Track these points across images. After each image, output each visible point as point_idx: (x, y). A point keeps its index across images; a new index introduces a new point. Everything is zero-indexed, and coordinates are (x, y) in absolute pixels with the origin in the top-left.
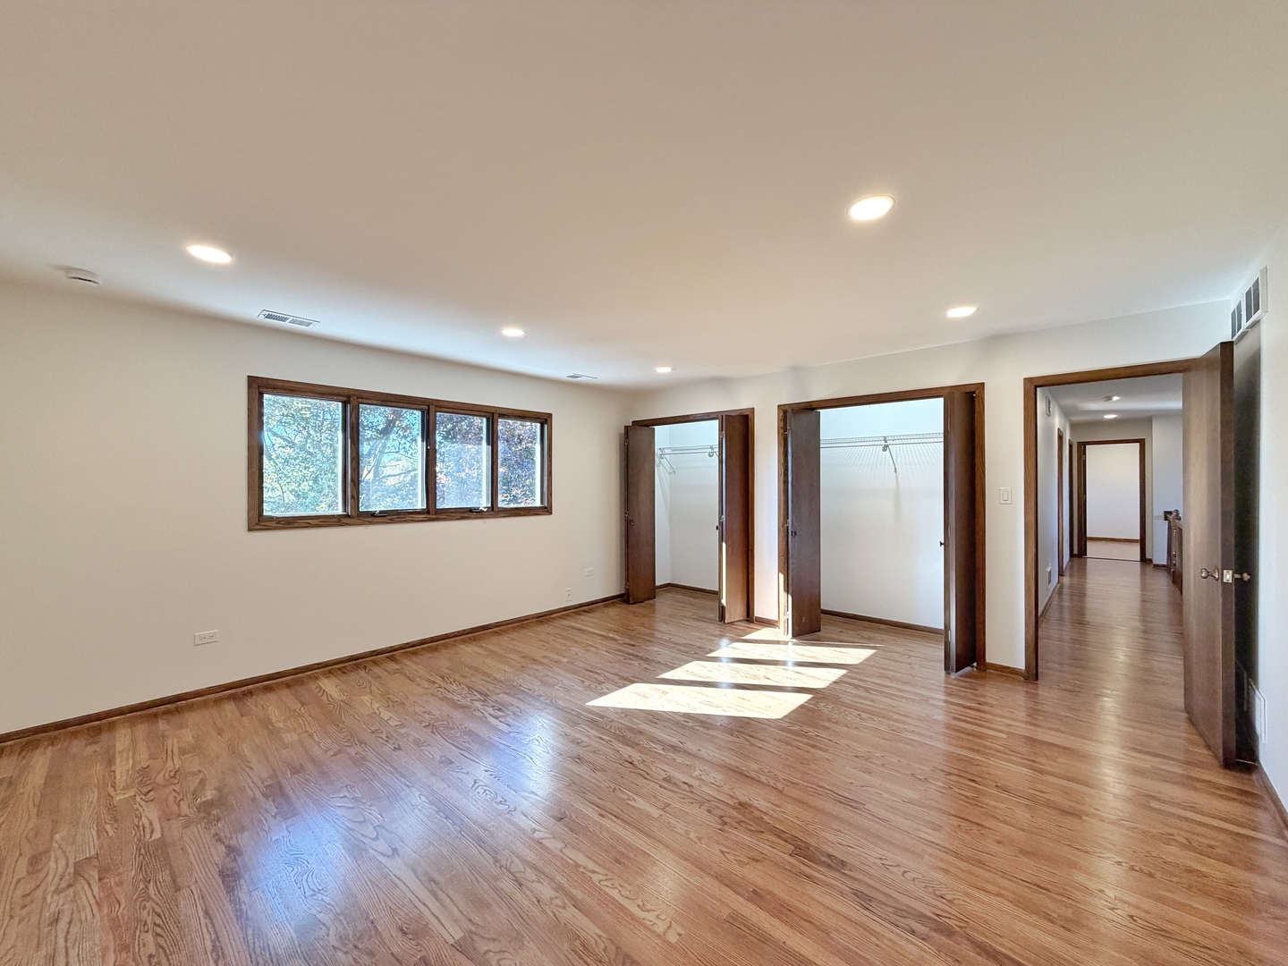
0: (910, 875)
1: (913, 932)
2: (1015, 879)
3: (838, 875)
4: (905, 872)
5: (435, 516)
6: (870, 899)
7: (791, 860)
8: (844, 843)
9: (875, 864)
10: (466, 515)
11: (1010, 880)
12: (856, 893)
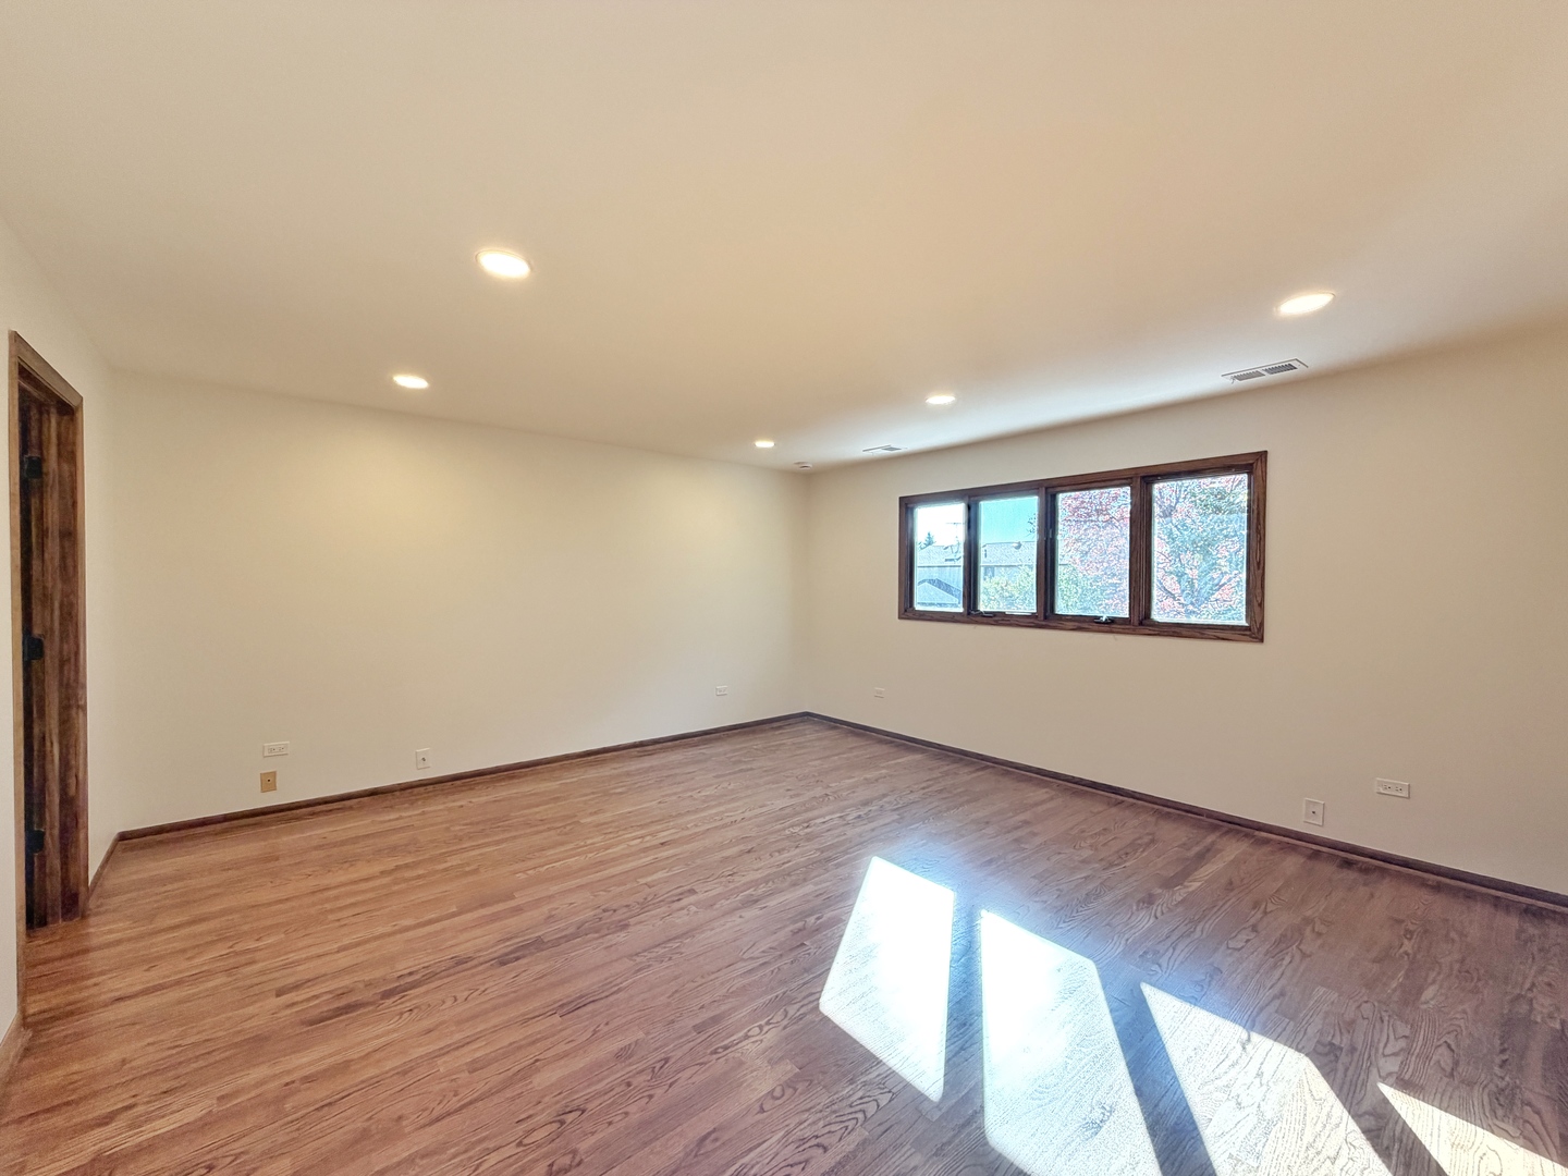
0: (449, 1002)
1: (411, 974)
2: (359, 1087)
3: (496, 955)
4: (456, 1000)
5: (1044, 623)
6: (458, 964)
7: (537, 935)
8: (524, 974)
9: (484, 984)
10: (1085, 625)
11: (363, 1082)
12: (470, 959)
